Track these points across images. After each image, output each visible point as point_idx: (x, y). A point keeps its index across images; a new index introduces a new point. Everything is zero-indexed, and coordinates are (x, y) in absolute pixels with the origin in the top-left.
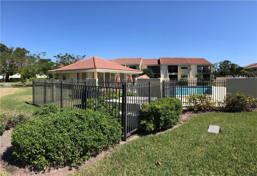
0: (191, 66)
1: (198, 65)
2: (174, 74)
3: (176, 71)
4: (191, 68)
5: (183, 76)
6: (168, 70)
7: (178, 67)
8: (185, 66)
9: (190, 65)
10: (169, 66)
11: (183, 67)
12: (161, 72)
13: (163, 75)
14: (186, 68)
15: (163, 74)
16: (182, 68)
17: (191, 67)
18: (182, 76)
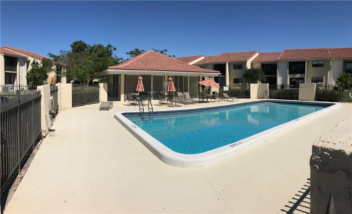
0: (331, 61)
1: (344, 60)
2: (298, 76)
3: (303, 72)
4: (330, 65)
5: (315, 79)
6: (288, 70)
7: (306, 64)
8: (320, 63)
9: (328, 61)
10: (290, 63)
11: (317, 63)
12: (278, 73)
13: (281, 78)
14: (322, 65)
15: (280, 76)
16: (314, 66)
17: (331, 63)
18: (313, 79)
